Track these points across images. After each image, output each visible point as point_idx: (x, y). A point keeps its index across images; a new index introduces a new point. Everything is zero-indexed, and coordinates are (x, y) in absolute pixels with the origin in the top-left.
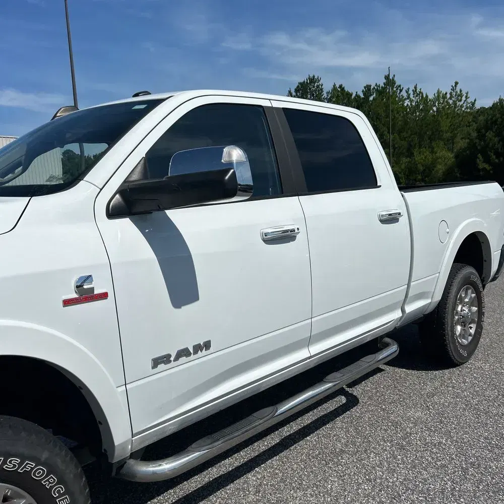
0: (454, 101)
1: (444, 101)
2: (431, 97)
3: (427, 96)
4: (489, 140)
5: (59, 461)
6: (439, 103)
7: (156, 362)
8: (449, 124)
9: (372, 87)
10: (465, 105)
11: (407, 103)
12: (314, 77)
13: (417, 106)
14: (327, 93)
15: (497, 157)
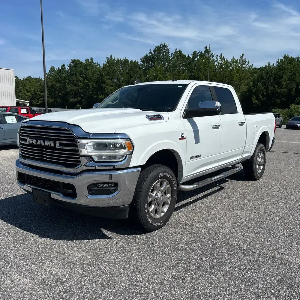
0: (241, 64)
1: (236, 64)
2: (229, 61)
3: (227, 60)
4: (259, 87)
6: (233, 65)
7: (192, 158)
8: (239, 77)
9: (197, 53)
10: (247, 67)
11: (216, 63)
12: (164, 44)
13: (222, 66)
14: (171, 54)
15: (263, 97)
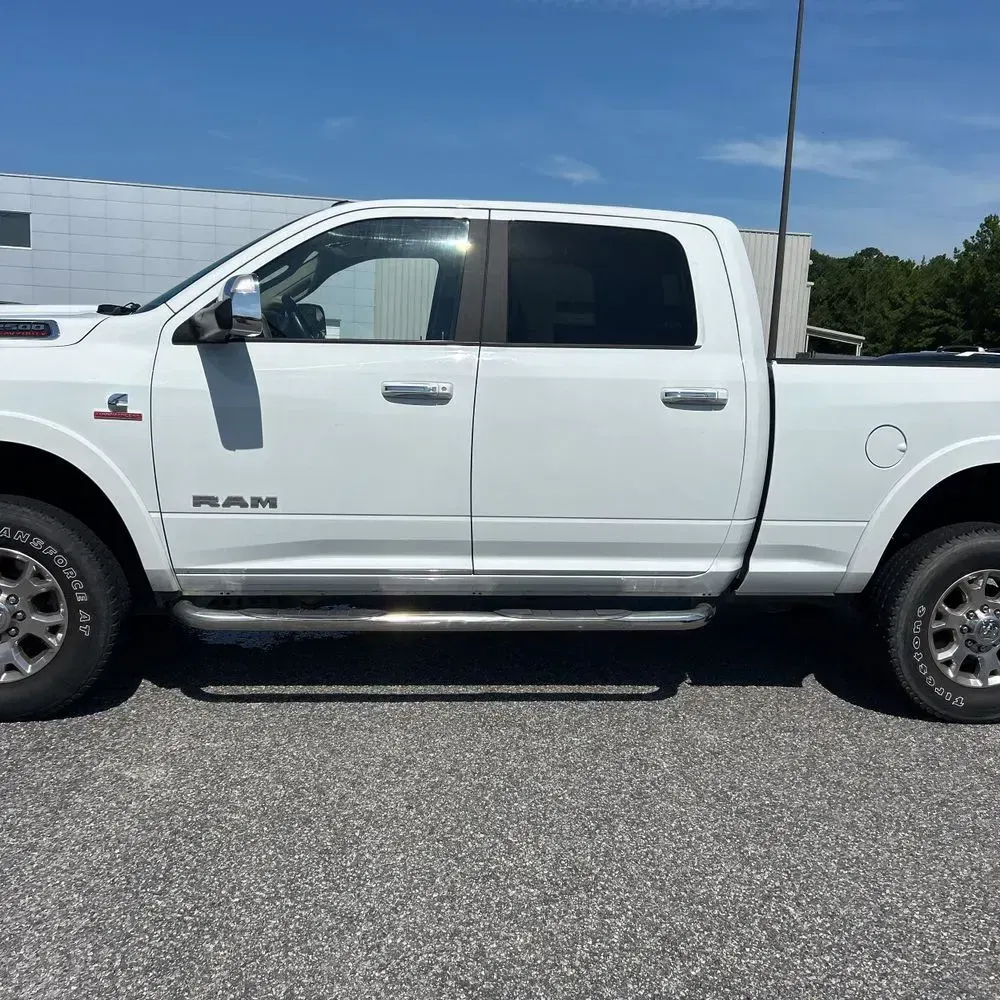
5: (84, 559)
